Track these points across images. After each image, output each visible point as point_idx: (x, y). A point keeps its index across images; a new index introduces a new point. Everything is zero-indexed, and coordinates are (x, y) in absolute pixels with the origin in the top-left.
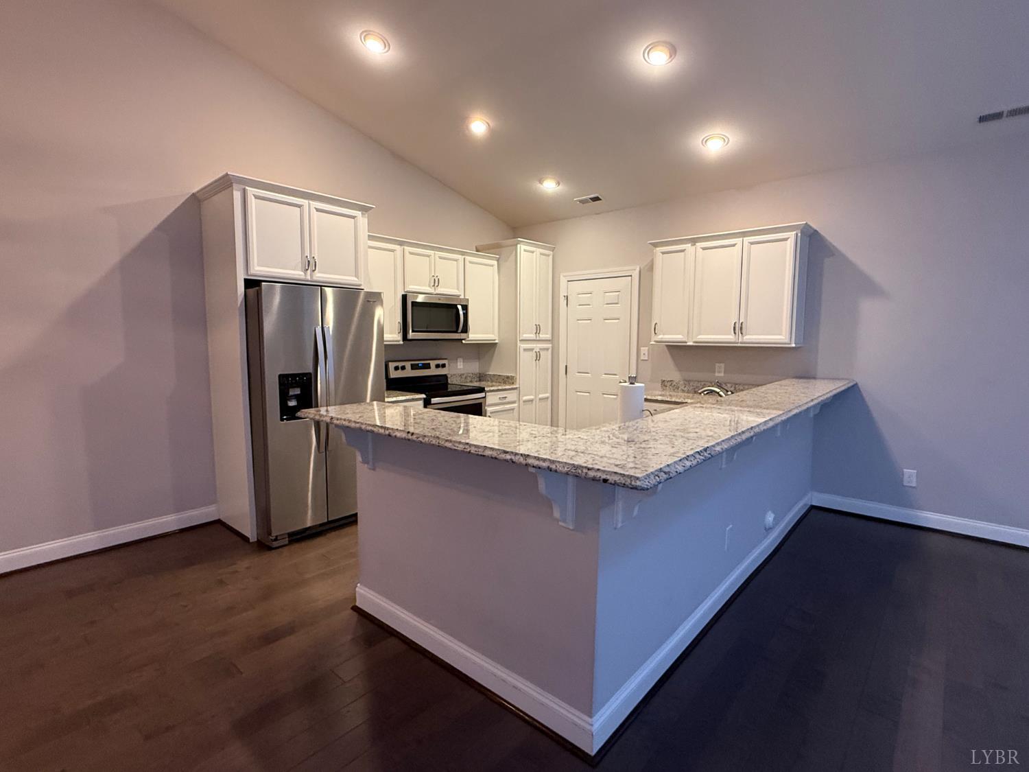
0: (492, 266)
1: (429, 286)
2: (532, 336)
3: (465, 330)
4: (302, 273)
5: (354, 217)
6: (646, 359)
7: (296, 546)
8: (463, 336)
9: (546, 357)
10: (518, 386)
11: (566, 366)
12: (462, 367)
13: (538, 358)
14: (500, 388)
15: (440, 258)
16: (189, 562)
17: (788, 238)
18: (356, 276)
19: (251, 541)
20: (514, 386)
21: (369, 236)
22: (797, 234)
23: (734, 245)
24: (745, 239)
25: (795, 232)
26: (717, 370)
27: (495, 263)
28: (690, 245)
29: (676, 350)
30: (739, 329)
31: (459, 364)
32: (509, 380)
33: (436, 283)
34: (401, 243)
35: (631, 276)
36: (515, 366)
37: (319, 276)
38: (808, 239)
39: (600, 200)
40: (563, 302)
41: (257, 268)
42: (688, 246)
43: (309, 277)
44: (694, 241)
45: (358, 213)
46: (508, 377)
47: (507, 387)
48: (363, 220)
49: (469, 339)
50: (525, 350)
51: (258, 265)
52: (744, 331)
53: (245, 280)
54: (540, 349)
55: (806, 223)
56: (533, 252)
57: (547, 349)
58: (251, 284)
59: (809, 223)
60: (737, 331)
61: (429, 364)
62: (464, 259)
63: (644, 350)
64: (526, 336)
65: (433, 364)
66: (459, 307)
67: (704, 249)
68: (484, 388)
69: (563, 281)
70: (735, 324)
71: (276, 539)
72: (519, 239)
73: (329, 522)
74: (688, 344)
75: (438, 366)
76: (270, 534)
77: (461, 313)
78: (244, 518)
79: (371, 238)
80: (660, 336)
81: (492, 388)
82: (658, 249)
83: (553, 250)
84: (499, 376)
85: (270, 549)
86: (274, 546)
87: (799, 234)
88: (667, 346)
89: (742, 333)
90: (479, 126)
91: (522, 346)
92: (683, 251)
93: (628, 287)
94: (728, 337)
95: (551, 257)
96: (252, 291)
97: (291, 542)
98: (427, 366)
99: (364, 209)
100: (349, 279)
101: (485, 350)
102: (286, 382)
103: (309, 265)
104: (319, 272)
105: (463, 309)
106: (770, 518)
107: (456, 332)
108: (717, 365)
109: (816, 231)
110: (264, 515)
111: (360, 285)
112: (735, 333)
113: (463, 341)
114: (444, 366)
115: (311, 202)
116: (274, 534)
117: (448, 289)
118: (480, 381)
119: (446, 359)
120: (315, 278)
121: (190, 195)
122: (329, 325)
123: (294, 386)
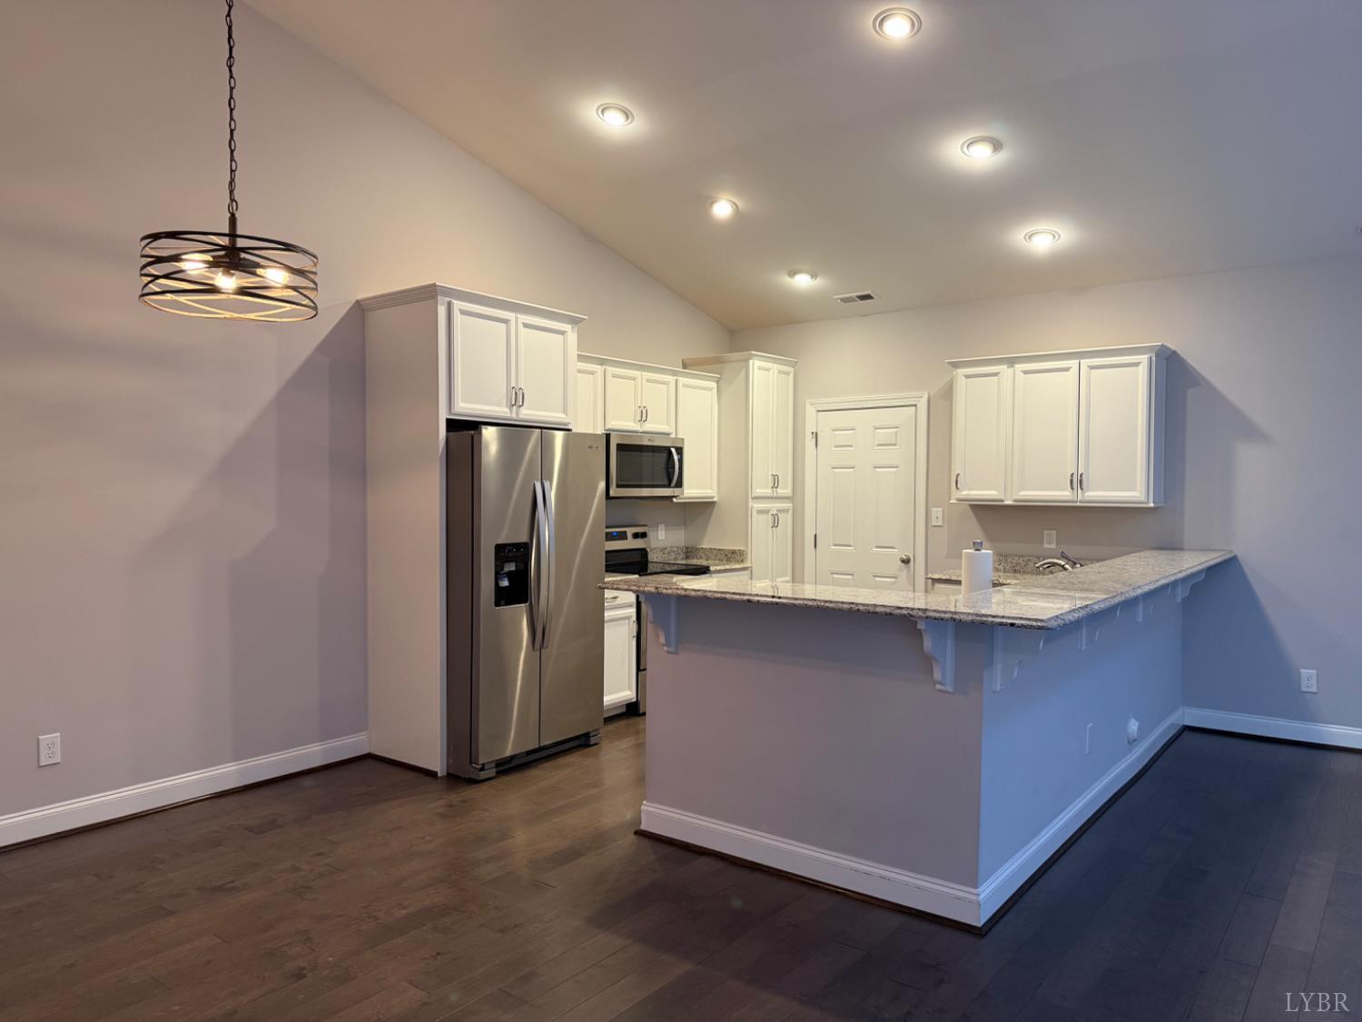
0: (711, 389)
1: (634, 421)
2: (768, 491)
3: (679, 484)
4: (507, 410)
5: (562, 333)
6: (941, 524)
7: (505, 779)
8: (677, 491)
9: (786, 520)
10: (749, 565)
11: (816, 536)
12: (663, 537)
13: (775, 525)
14: (728, 567)
15: (648, 381)
17: (1140, 363)
18: (565, 411)
19: (439, 775)
20: (746, 565)
21: (579, 355)
22: (1151, 358)
23: (1067, 369)
24: (1082, 361)
25: (1147, 356)
26: (1045, 541)
27: (714, 385)
28: (1005, 367)
29: (987, 512)
30: (1078, 482)
31: (659, 532)
32: (735, 556)
33: (643, 417)
34: (602, 362)
35: (916, 405)
36: (746, 538)
37: (526, 413)
38: (1165, 362)
39: (872, 298)
40: (810, 442)
41: (461, 405)
42: (1002, 368)
43: (514, 416)
44: (1011, 362)
45: (567, 327)
46: (734, 552)
47: (737, 566)
48: (572, 336)
49: (685, 495)
50: (760, 512)
51: (465, 400)
52: (1084, 486)
53: (448, 421)
54: (779, 511)
55: (1162, 345)
56: (768, 370)
57: (786, 511)
59: (1166, 344)
60: (1075, 486)
61: (625, 532)
62: (677, 380)
63: (937, 512)
64: (759, 491)
65: (630, 531)
66: (673, 450)
67: (1026, 372)
68: (708, 567)
69: (810, 411)
70: (1072, 475)
71: (482, 769)
72: (753, 352)
73: (541, 749)
74: (1006, 503)
75: (636, 536)
76: (474, 761)
77: (676, 457)
79: (581, 358)
80: (964, 493)
81: (718, 568)
82: (959, 371)
83: (794, 365)
84: (720, 550)
85: (473, 782)
86: (481, 778)
87: (1154, 359)
88: (970, 505)
89: (1082, 489)
91: (755, 505)
92: (996, 374)
93: (908, 421)
94: (1062, 494)
95: (791, 376)
96: (454, 435)
97: (500, 773)
98: (623, 536)
99: (574, 321)
100: (556, 416)
101: (702, 509)
102: (502, 553)
103: (517, 399)
104: (526, 408)
105: (678, 453)
106: (1133, 726)
107: (669, 486)
108: (1046, 532)
109: (1174, 352)
111: (566, 425)
112: (1072, 488)
113: (674, 500)
114: (644, 535)
115: (519, 316)
117: (657, 426)
118: (687, 557)
119: (645, 525)
120: (520, 416)
121: (353, 302)
122: (551, 481)
123: (509, 560)
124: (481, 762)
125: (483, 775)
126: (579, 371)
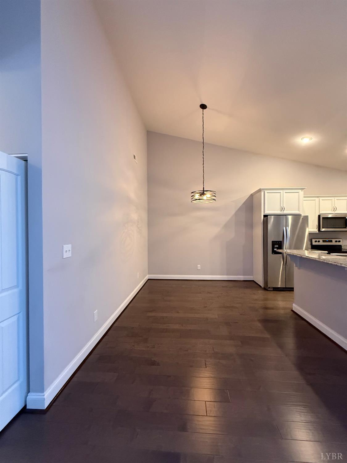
1: (332, 211)
4: (280, 212)
5: (298, 192)
7: (275, 292)
15: (337, 200)
18: (299, 211)
19: (262, 287)
33: (335, 209)
34: (318, 197)
41: (267, 212)
43: (282, 213)
45: (300, 191)
51: (267, 211)
53: (264, 215)
73: (286, 288)
75: (336, 241)
78: (260, 280)
79: (304, 197)
96: (265, 218)
97: (273, 290)
98: (331, 241)
99: (302, 189)
100: (296, 212)
102: (274, 243)
103: (282, 209)
107: (346, 228)
111: (300, 213)
115: (284, 191)
119: (340, 239)
120: (284, 213)
121: (250, 194)
122: (288, 227)
123: (276, 244)
124: (269, 286)
125: (269, 289)
126: (304, 200)
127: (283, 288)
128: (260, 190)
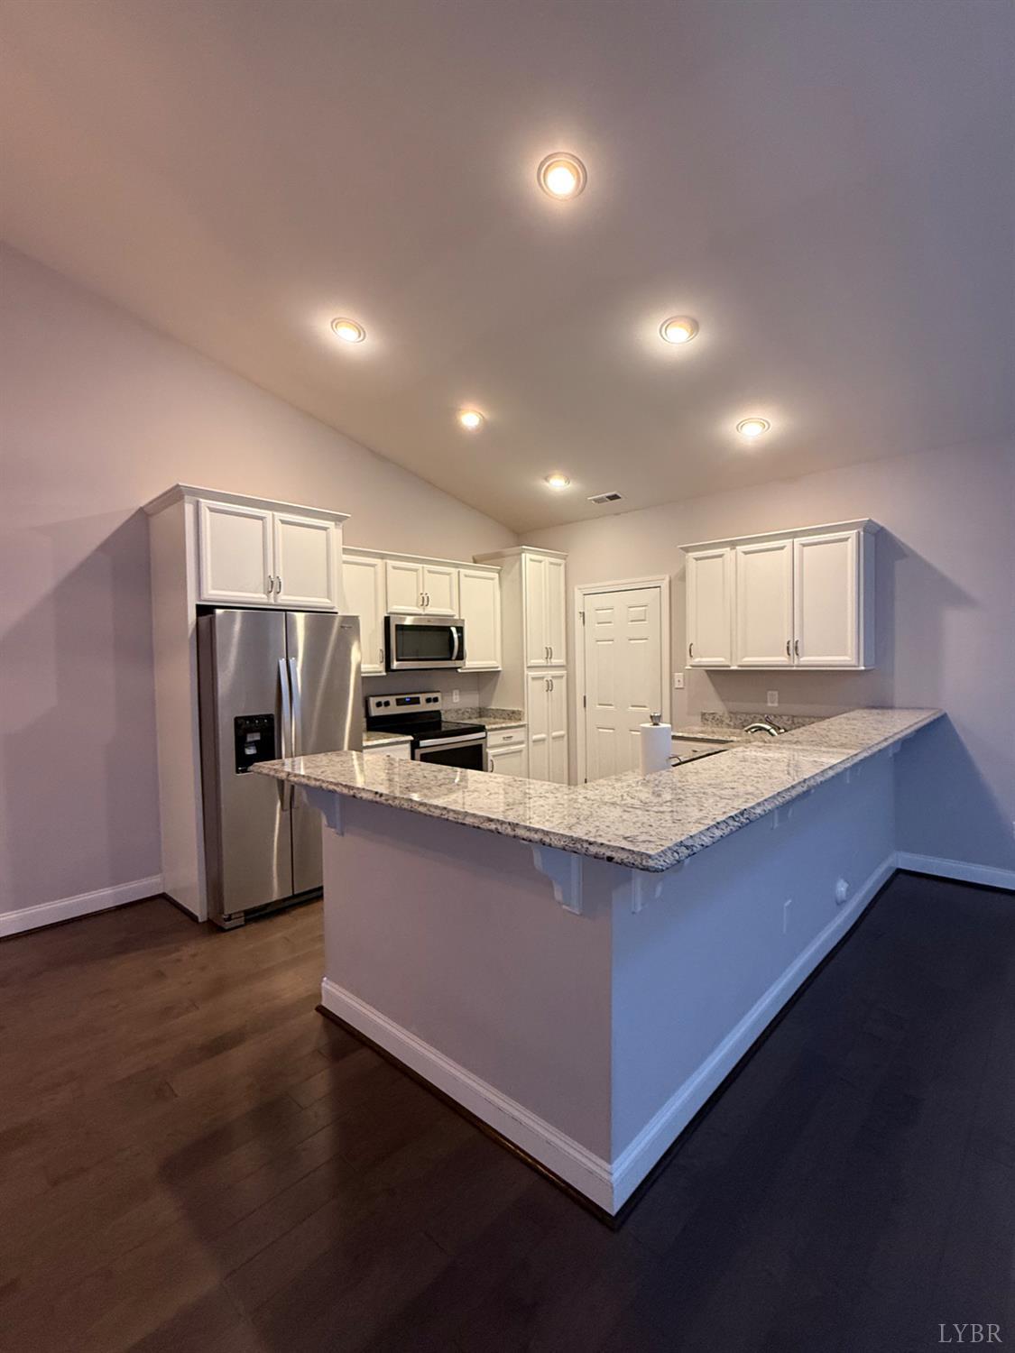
0: (492, 579)
1: (417, 606)
2: (542, 662)
3: (461, 657)
4: (264, 596)
5: (325, 529)
6: (681, 686)
7: (253, 927)
8: (458, 663)
9: (560, 686)
10: (525, 723)
11: (585, 697)
12: (458, 700)
13: (550, 687)
14: (504, 725)
15: (429, 572)
16: (123, 948)
17: (848, 538)
18: (329, 597)
19: (200, 920)
20: (521, 723)
21: (344, 549)
22: (859, 533)
23: (782, 548)
24: (796, 540)
25: (856, 531)
26: (768, 700)
27: (497, 575)
28: (728, 549)
29: (719, 676)
30: (794, 649)
31: (454, 697)
32: (514, 715)
33: (425, 601)
34: (382, 557)
35: (659, 587)
36: (521, 696)
37: (285, 599)
38: (873, 538)
39: (618, 497)
40: (578, 620)
41: (212, 592)
42: (726, 550)
43: (272, 601)
44: (733, 544)
45: (330, 524)
46: (513, 712)
47: (513, 724)
48: (336, 532)
49: (467, 666)
50: (534, 679)
51: (214, 589)
52: (799, 652)
53: (198, 607)
54: (553, 677)
55: (870, 521)
56: (540, 562)
57: (561, 677)
58: (205, 610)
59: (873, 519)
60: (791, 652)
61: (418, 698)
62: (459, 572)
63: (678, 676)
64: (533, 662)
65: (423, 697)
66: (454, 630)
67: (746, 553)
68: (484, 727)
69: (578, 595)
70: (788, 643)
71: (229, 919)
72: (524, 547)
73: (294, 896)
74: (732, 668)
75: (428, 700)
76: (222, 912)
77: (455, 636)
78: (191, 892)
79: (345, 551)
80: (697, 660)
81: (494, 726)
82: (690, 554)
83: (565, 558)
84: (503, 710)
85: (222, 930)
86: (227, 928)
87: (862, 533)
88: (707, 671)
89: (797, 654)
90: (470, 418)
91: (530, 673)
92: (721, 556)
93: (654, 601)
94: (779, 660)
95: (562, 567)
96: (204, 619)
97: (247, 922)
98: (416, 701)
99: (338, 519)
100: (320, 601)
101: (485, 679)
102: (243, 726)
103: (272, 585)
104: (285, 594)
105: (458, 631)
106: (842, 888)
107: (450, 659)
108: (770, 692)
109: (882, 529)
110: (215, 888)
111: (332, 608)
112: (789, 654)
113: (459, 670)
114: (436, 700)
115: (275, 513)
116: (227, 912)
117: (440, 609)
118: (480, 716)
119: (438, 692)
120: (279, 602)
121: (138, 508)
122: (296, 657)
123: (252, 731)
126: (345, 562)
127: (285, 900)
128: (175, 495)
